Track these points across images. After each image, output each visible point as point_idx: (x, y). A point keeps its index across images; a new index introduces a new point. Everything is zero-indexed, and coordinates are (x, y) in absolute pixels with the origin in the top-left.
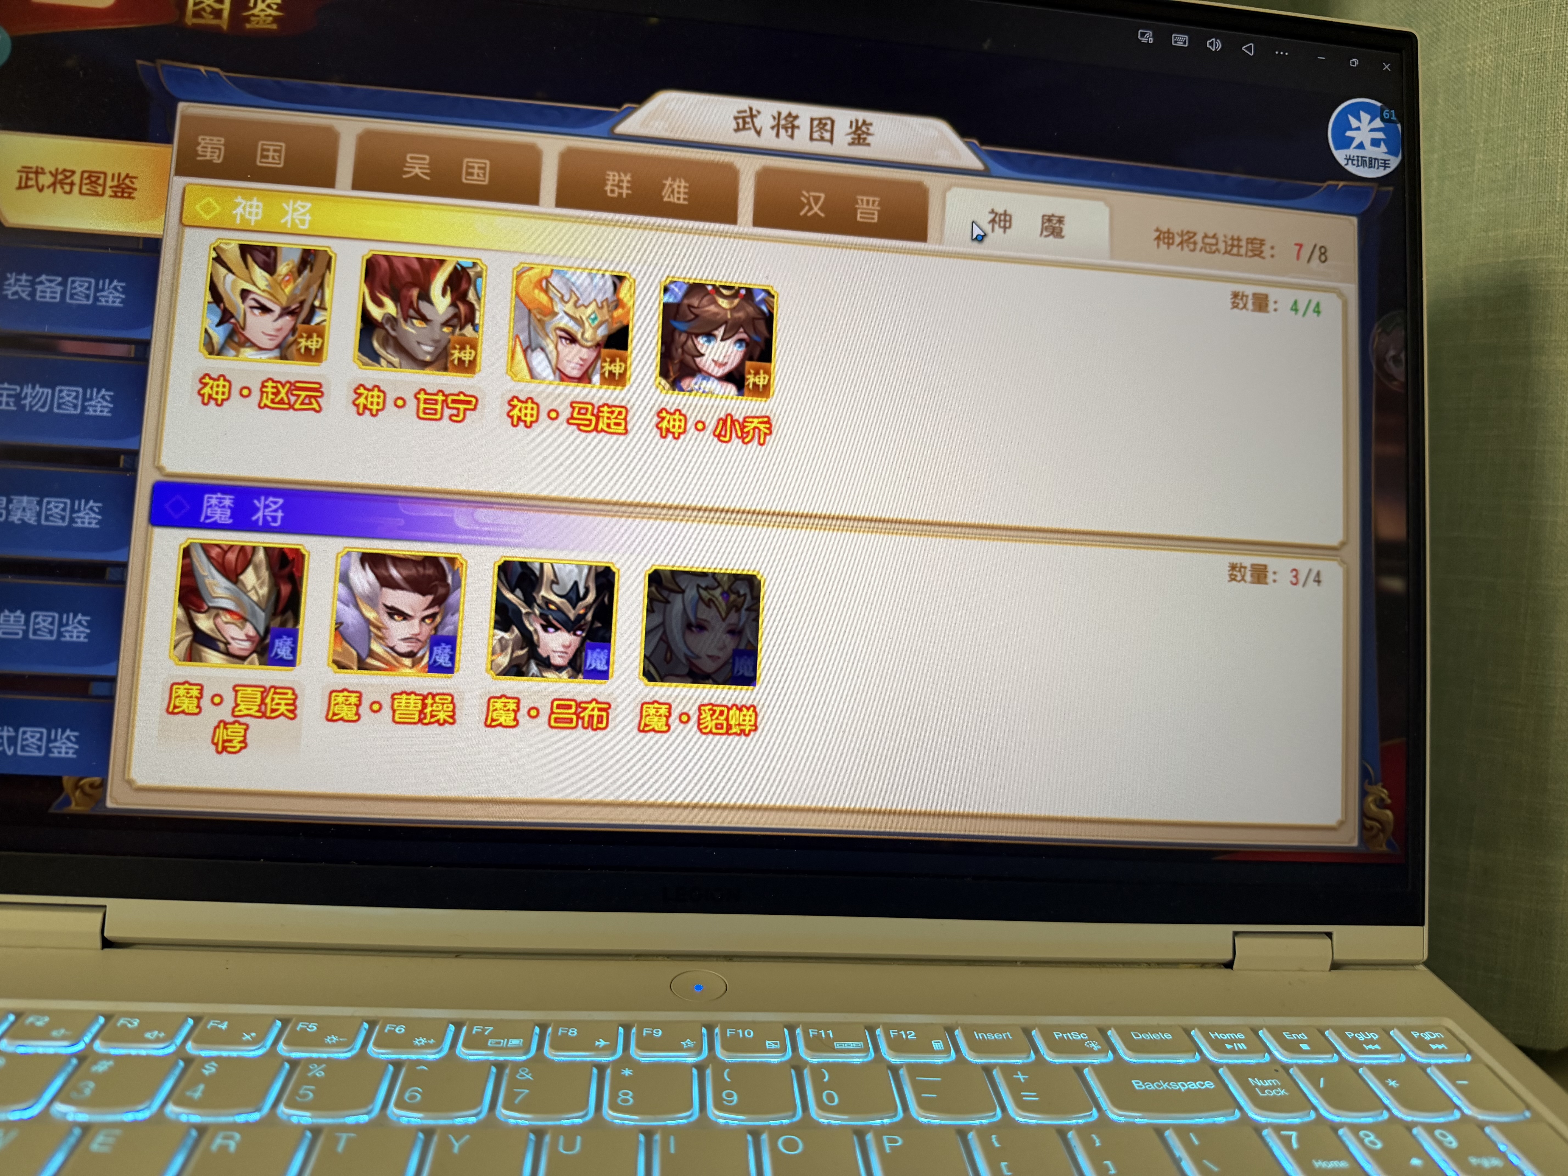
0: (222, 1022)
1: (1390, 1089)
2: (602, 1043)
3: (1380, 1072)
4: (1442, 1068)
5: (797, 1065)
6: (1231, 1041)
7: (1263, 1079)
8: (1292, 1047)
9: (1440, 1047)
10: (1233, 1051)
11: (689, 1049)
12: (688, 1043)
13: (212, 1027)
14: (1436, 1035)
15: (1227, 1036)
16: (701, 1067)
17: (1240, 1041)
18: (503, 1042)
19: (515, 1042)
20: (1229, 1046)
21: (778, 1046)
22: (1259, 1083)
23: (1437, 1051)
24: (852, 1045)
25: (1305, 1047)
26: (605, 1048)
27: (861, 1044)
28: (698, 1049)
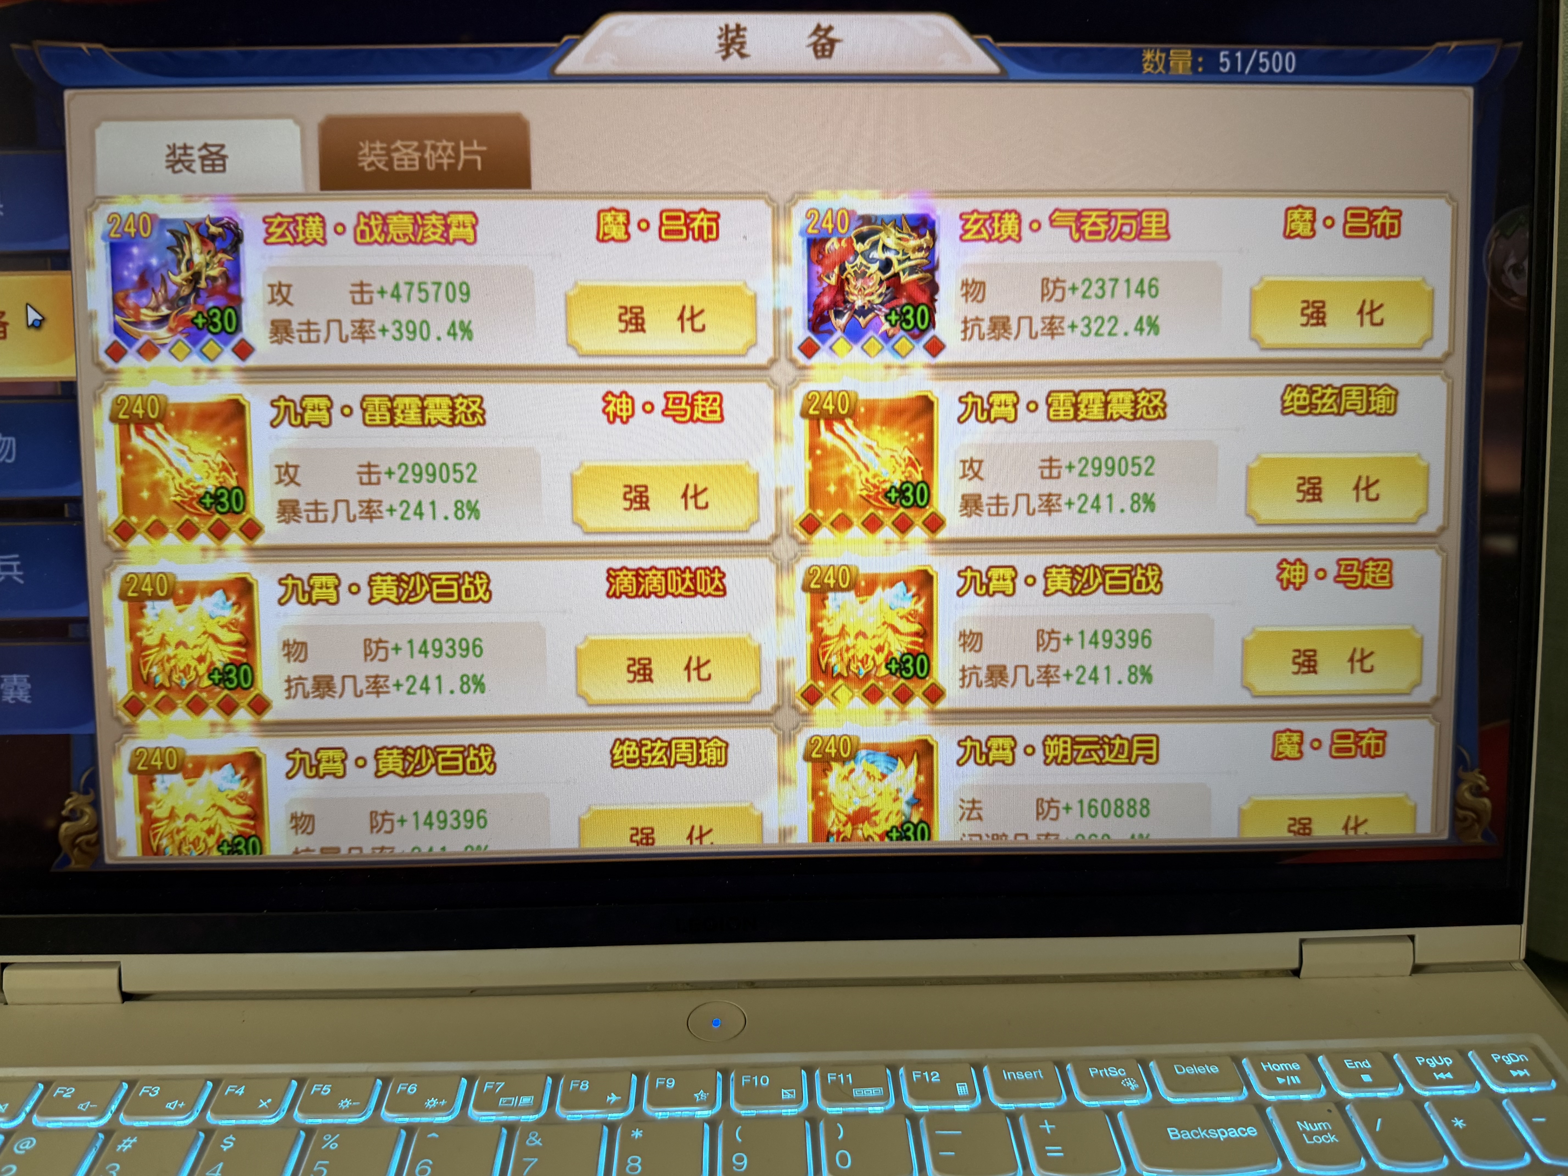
0: (240, 1086)
1: (1456, 1130)
2: (613, 1098)
3: (1447, 1107)
4: (1521, 1099)
5: (813, 1117)
6: (1283, 1074)
7: (1312, 1122)
8: (1351, 1078)
9: (1521, 1073)
10: (1284, 1086)
11: (701, 1103)
12: (701, 1095)
13: (230, 1094)
14: (1520, 1058)
15: (1281, 1067)
16: (713, 1122)
17: (1293, 1073)
18: (514, 1101)
19: (526, 1100)
20: (1281, 1080)
21: (794, 1096)
22: (1308, 1127)
23: (1518, 1079)
24: (871, 1092)
25: (1366, 1078)
26: (616, 1104)
27: (880, 1091)
28: (711, 1103)
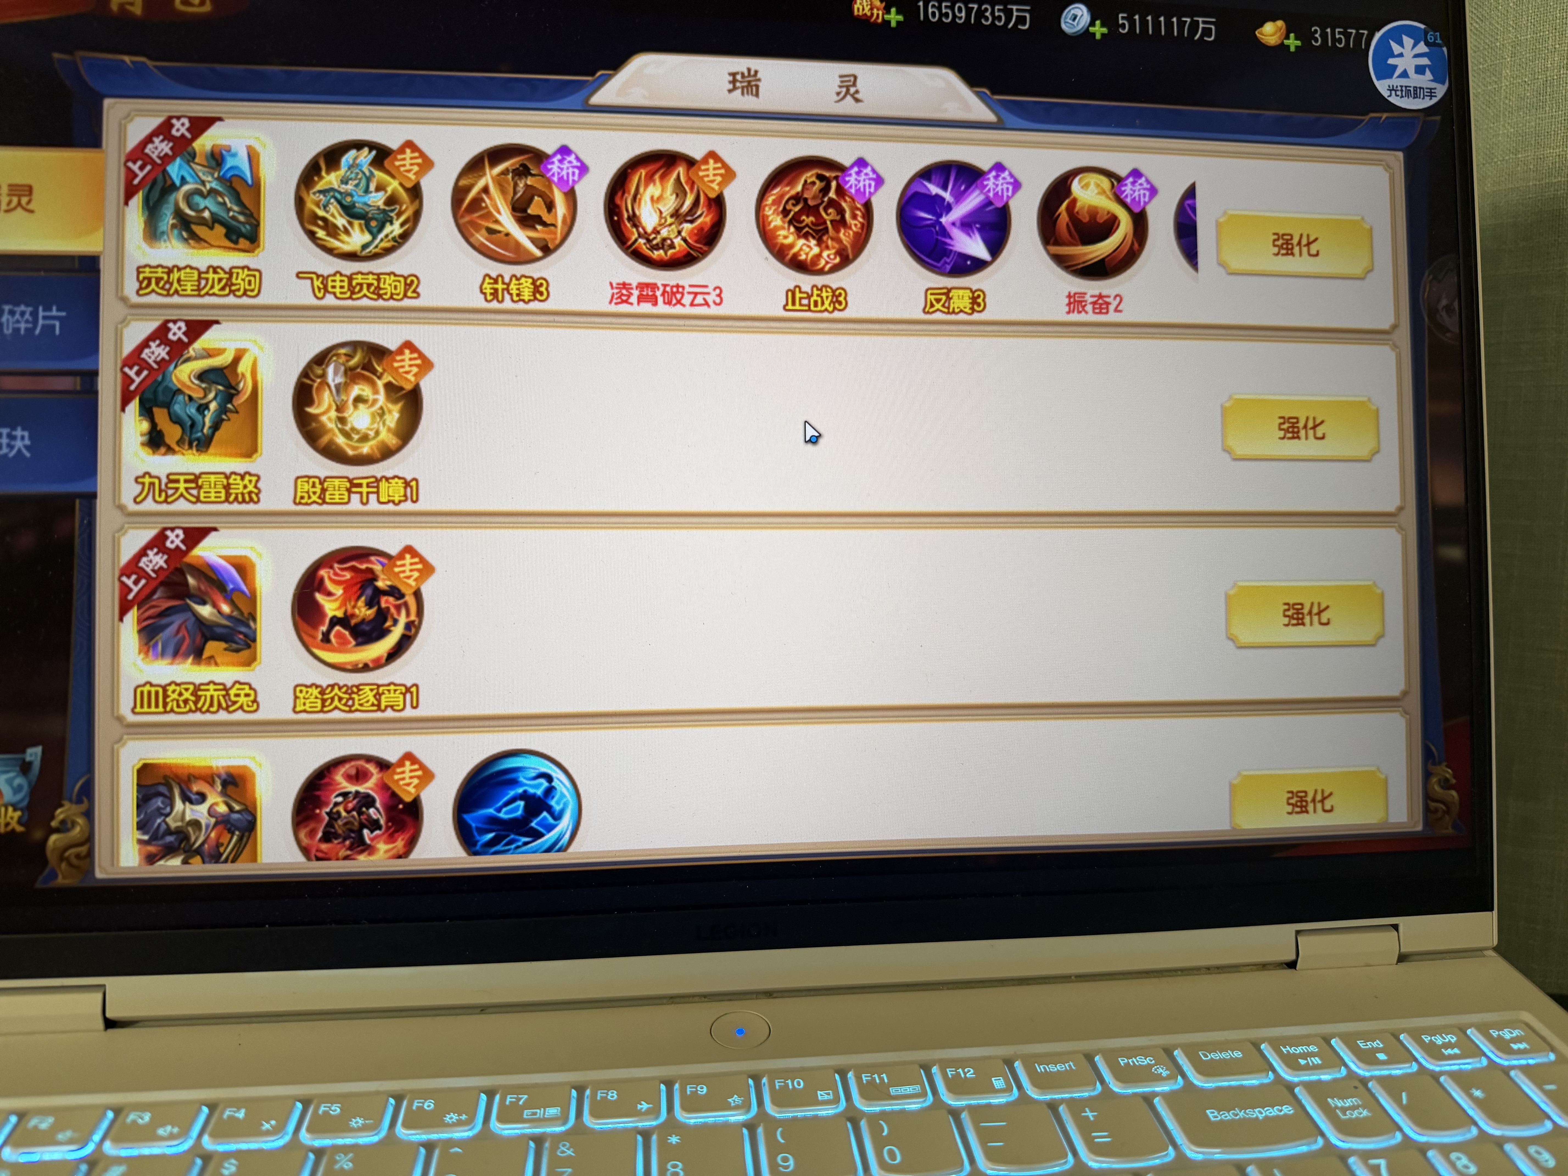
0: (239, 1109)
1: (1475, 1100)
2: (644, 1106)
3: (1464, 1080)
4: (1526, 1070)
5: (853, 1117)
6: (1304, 1056)
7: (1343, 1098)
8: (1367, 1058)
9: (1522, 1046)
10: (1307, 1068)
11: (737, 1108)
12: (735, 1100)
13: (230, 1117)
14: (1516, 1033)
15: (1300, 1050)
16: (751, 1126)
17: (1313, 1055)
18: (540, 1113)
19: (553, 1111)
20: (1302, 1062)
21: (831, 1097)
22: (1340, 1104)
23: (1520, 1052)
24: (909, 1089)
25: (1382, 1056)
26: (648, 1112)
27: (917, 1088)
28: (746, 1106)
